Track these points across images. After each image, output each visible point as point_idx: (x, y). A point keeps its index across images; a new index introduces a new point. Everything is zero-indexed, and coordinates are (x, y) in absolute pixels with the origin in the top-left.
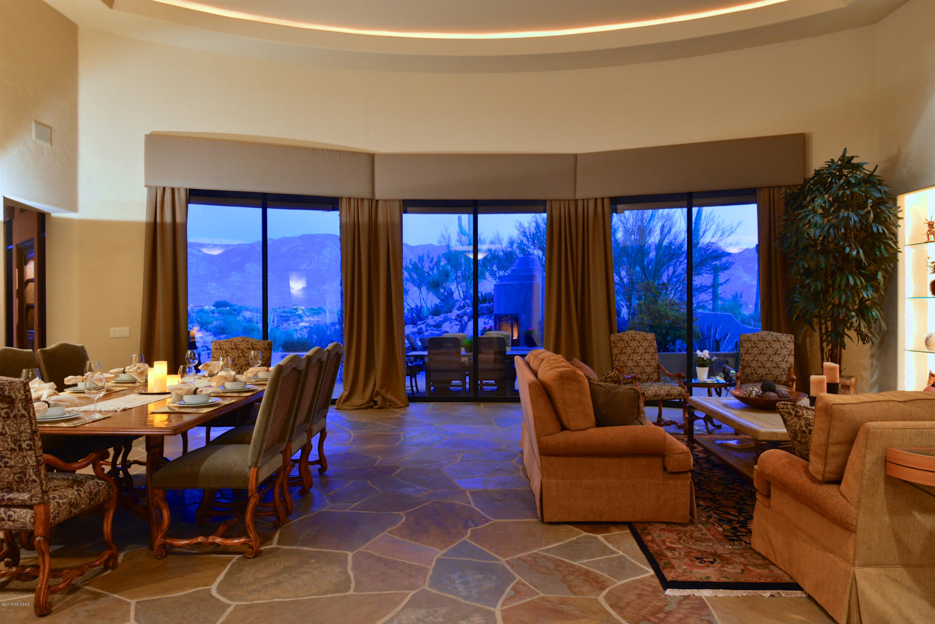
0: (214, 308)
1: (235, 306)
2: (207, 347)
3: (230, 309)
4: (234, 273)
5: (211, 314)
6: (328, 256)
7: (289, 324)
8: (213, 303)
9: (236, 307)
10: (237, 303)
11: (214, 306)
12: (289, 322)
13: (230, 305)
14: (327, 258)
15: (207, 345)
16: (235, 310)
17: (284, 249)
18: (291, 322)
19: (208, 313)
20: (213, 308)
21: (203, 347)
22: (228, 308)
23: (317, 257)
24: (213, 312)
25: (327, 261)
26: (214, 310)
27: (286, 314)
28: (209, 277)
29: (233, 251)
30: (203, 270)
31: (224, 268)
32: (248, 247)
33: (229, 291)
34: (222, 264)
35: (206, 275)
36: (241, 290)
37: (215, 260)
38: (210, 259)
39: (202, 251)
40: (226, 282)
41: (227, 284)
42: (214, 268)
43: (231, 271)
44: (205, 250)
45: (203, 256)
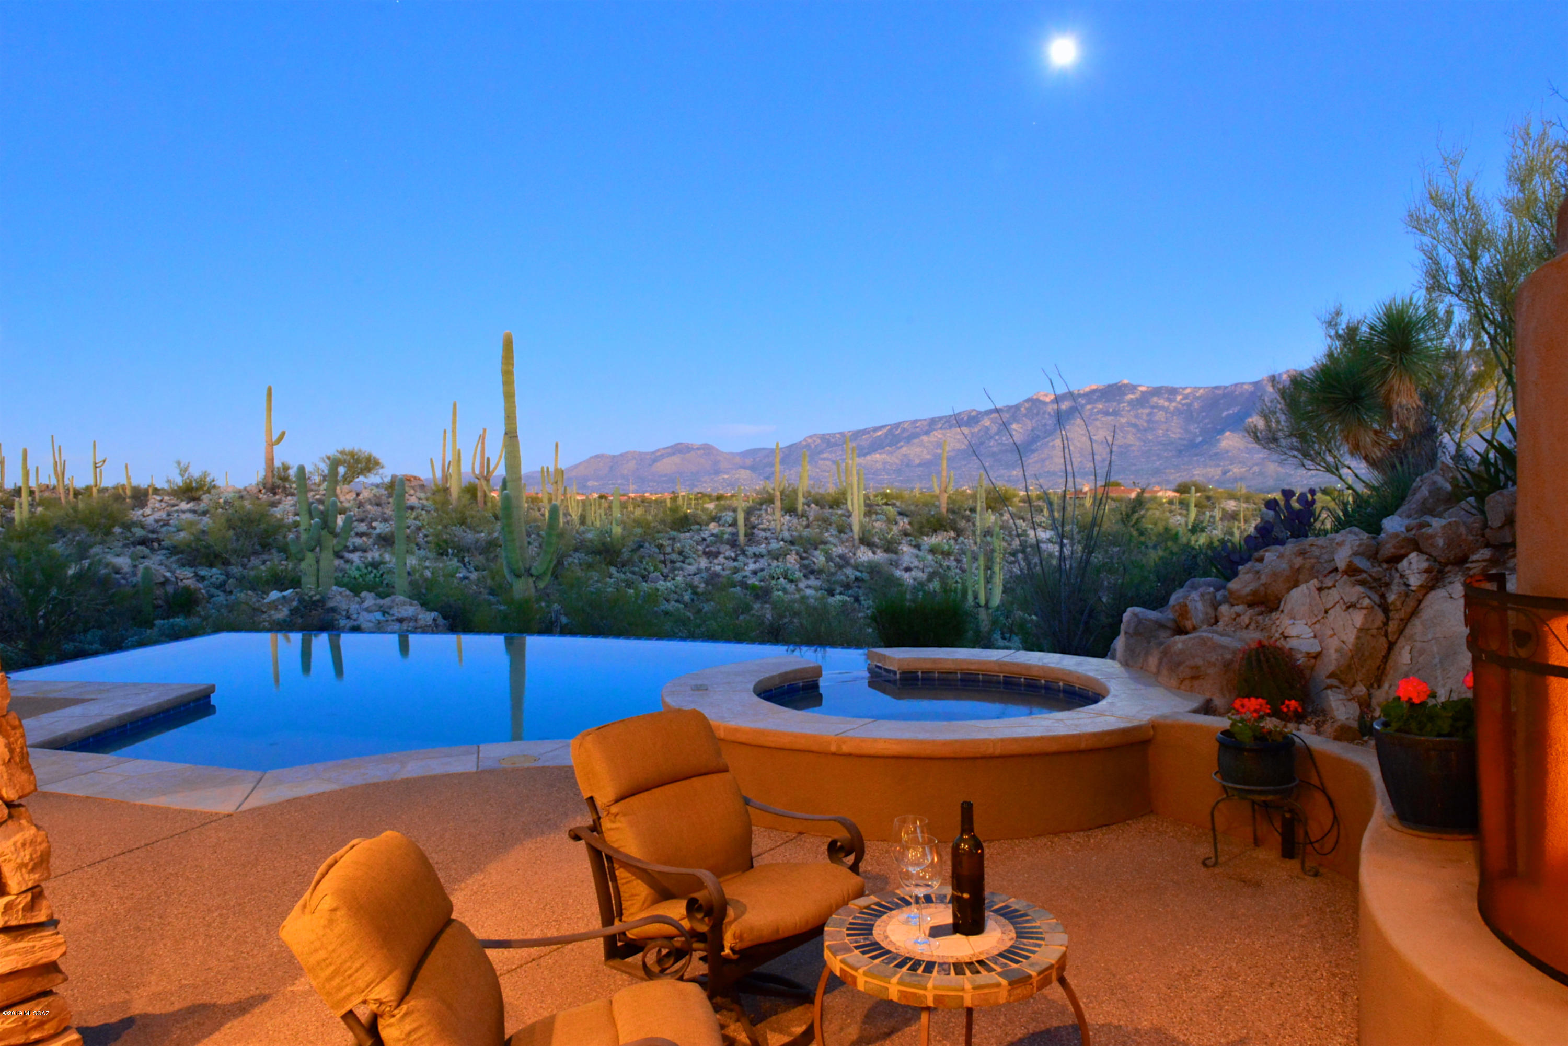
0: (1174, 494)
1: (1210, 490)
3: (1201, 497)
4: (1228, 433)
5: (1166, 505)
8: (1174, 486)
9: (1214, 493)
11: (1175, 491)
16: (1208, 498)
19: (1161, 504)
20: (1172, 494)
22: (1198, 495)
24: (1171, 502)
26: (1173, 497)
28: (1185, 442)
29: (1224, 396)
30: (1176, 431)
31: (1210, 426)
32: (1251, 388)
33: (1219, 466)
34: (1207, 421)
35: (1180, 439)
36: (1240, 462)
37: (1195, 415)
38: (1186, 413)
39: (1174, 400)
40: (1214, 450)
41: (1216, 454)
42: (1194, 428)
43: (1221, 432)
44: (1179, 398)
45: (1176, 408)
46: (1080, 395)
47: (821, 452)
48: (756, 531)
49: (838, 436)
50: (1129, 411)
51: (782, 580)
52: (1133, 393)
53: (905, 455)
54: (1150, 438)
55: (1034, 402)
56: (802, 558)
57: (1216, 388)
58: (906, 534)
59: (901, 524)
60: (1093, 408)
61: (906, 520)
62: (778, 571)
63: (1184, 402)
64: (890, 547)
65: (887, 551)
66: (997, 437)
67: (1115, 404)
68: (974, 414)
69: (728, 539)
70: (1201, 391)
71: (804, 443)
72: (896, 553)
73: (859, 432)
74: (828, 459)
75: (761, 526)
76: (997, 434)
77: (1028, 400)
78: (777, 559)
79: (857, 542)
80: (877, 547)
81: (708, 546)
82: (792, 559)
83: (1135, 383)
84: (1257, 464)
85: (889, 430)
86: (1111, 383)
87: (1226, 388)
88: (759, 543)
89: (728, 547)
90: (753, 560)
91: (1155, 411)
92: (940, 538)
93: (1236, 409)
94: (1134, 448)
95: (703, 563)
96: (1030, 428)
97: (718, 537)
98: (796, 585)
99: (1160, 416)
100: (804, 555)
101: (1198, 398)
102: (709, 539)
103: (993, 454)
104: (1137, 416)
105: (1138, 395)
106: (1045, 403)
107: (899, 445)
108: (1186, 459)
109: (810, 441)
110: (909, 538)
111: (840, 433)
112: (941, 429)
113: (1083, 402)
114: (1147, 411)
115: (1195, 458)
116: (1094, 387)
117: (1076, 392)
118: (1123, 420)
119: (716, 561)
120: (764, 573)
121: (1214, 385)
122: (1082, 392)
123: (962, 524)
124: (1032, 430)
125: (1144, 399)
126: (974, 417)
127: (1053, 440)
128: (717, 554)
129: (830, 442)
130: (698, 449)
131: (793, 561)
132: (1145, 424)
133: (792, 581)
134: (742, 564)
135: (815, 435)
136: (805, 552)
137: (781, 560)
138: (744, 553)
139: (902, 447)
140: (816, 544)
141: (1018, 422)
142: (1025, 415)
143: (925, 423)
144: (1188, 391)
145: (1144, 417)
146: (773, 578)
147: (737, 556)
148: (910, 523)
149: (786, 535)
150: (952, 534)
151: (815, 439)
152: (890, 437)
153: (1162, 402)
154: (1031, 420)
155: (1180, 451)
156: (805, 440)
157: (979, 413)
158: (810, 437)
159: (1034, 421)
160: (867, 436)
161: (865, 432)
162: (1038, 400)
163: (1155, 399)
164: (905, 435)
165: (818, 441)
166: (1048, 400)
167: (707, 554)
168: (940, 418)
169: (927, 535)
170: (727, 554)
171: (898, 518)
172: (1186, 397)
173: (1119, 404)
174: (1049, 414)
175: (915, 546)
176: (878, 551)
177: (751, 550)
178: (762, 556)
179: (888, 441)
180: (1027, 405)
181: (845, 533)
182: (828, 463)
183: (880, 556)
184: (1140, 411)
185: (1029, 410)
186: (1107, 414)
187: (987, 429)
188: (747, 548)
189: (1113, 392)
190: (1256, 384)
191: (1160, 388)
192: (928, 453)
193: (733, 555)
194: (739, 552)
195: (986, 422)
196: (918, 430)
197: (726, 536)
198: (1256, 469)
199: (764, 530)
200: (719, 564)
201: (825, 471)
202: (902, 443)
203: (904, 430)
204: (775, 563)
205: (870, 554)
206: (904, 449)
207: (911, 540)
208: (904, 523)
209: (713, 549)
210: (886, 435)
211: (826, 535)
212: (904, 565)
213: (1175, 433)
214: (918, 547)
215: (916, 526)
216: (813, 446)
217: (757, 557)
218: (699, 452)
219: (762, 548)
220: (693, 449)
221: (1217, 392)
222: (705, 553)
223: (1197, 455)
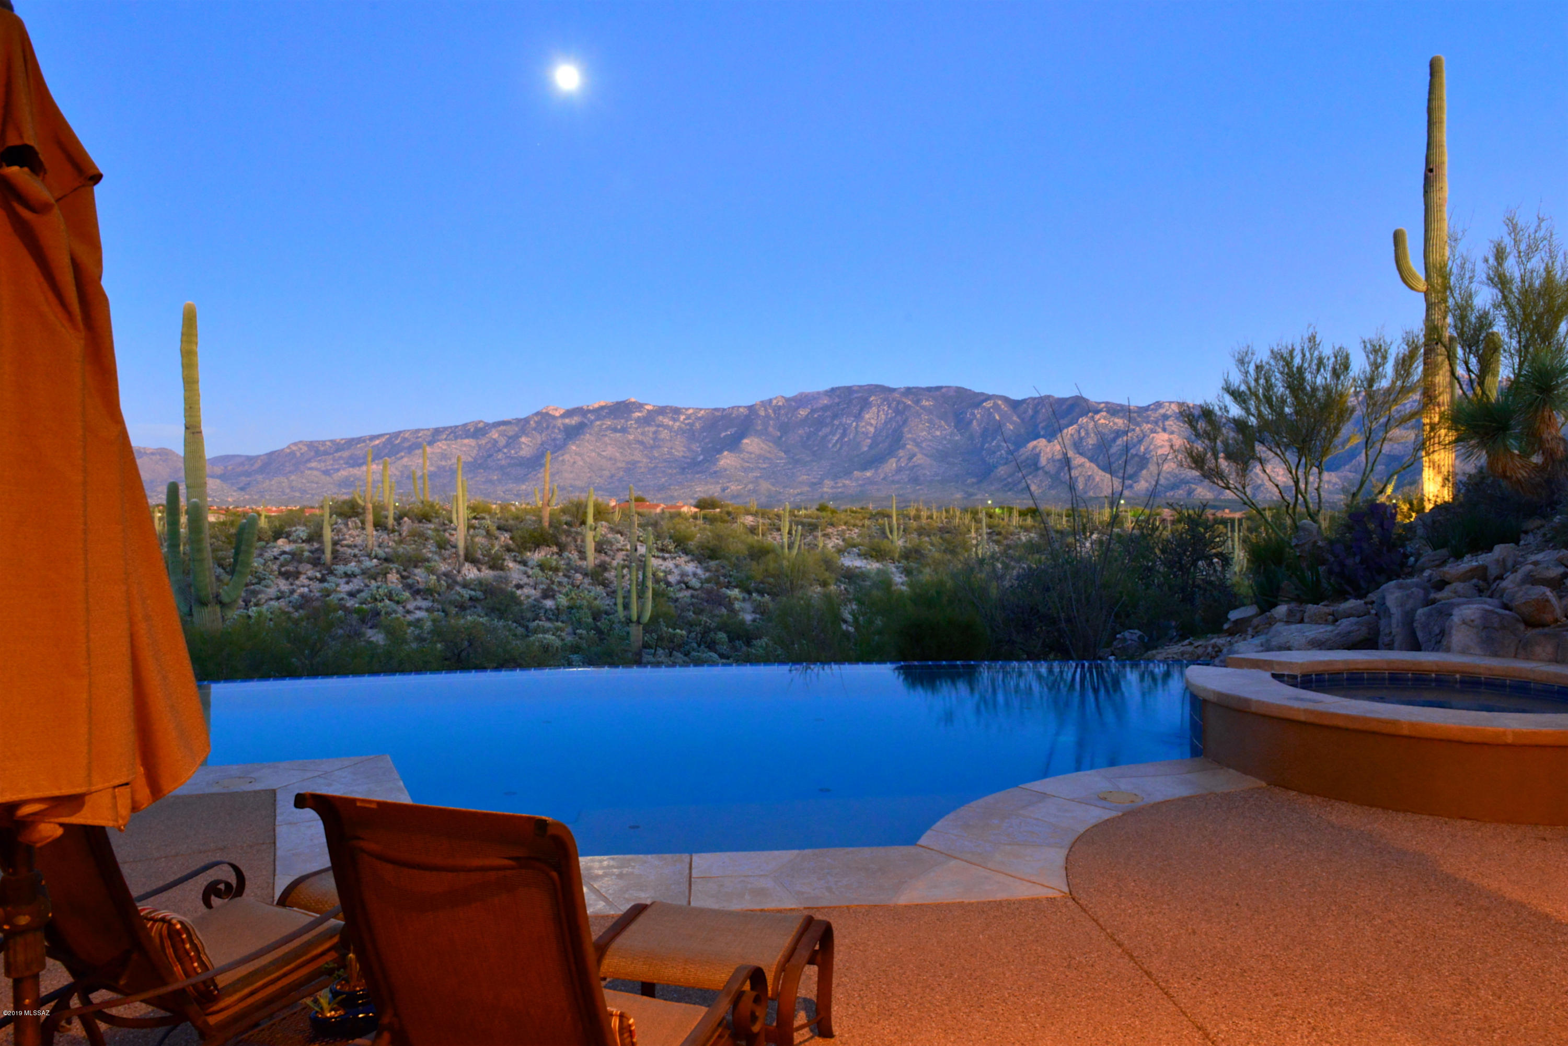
0: (696, 510)
1: (727, 506)
2: (686, 584)
3: (721, 512)
4: (726, 453)
5: (691, 520)
6: (873, 422)
7: (816, 537)
8: (693, 502)
9: (730, 509)
10: (731, 505)
11: (696, 506)
12: (815, 533)
13: (721, 507)
14: (871, 425)
15: (686, 579)
16: (729, 513)
17: (803, 412)
18: (820, 534)
19: (687, 519)
20: (694, 510)
21: (679, 582)
22: (718, 510)
23: (854, 424)
24: (695, 517)
25: (872, 430)
26: (696, 513)
27: (810, 520)
28: (689, 460)
29: (723, 417)
30: (679, 449)
31: (710, 445)
32: (746, 412)
33: (718, 483)
34: (707, 440)
35: (684, 457)
36: (737, 480)
37: (697, 434)
38: (690, 433)
39: (678, 420)
40: (714, 469)
41: (715, 472)
42: (696, 447)
43: (720, 451)
44: (682, 417)
45: (680, 427)
46: (589, 411)
47: (309, 460)
48: (338, 547)
49: (328, 443)
50: (637, 429)
51: (387, 602)
52: (640, 411)
53: (406, 466)
54: (656, 455)
55: (544, 417)
56: (403, 577)
57: (716, 410)
58: (509, 550)
59: (503, 539)
60: (603, 424)
61: (507, 535)
62: (381, 591)
63: (687, 422)
64: (495, 564)
65: (492, 567)
66: (505, 450)
67: (623, 421)
68: (481, 425)
69: (309, 557)
70: (702, 412)
71: (288, 451)
72: (502, 568)
73: (353, 439)
74: (317, 469)
75: (345, 542)
76: (505, 447)
77: (537, 414)
78: (375, 579)
79: (462, 558)
80: (482, 564)
81: (282, 565)
82: (393, 577)
83: (641, 401)
84: (752, 482)
85: (389, 440)
86: (620, 400)
87: (724, 410)
88: (346, 562)
89: (309, 566)
90: (344, 580)
91: (661, 429)
92: (543, 553)
93: (733, 430)
94: (639, 465)
95: (283, 585)
96: (539, 442)
97: (295, 557)
98: (404, 607)
99: (665, 434)
100: (405, 574)
101: (700, 418)
102: (282, 558)
103: (502, 468)
104: (643, 434)
105: (644, 413)
106: (554, 418)
107: (398, 456)
108: (688, 476)
109: (294, 448)
110: (513, 554)
111: (331, 441)
112: (446, 439)
113: (593, 418)
114: (653, 429)
115: (697, 476)
116: (603, 404)
117: (585, 408)
118: (631, 437)
119: (297, 582)
120: (363, 594)
121: (714, 407)
122: (591, 408)
123: (563, 539)
124: (542, 444)
125: (649, 419)
126: (481, 429)
127: (563, 455)
128: (297, 575)
129: (316, 450)
130: (153, 454)
131: (395, 580)
132: (651, 442)
133: (398, 603)
134: (334, 585)
135: (301, 442)
136: (405, 570)
137: (379, 579)
138: (331, 572)
139: (402, 457)
140: (417, 561)
141: (527, 435)
142: (535, 429)
143: (429, 433)
144: (690, 411)
145: (651, 435)
146: (376, 599)
147: (323, 576)
148: (511, 538)
149: (381, 553)
150: (555, 549)
151: (301, 446)
152: (389, 447)
153: (667, 421)
154: (541, 434)
155: (684, 469)
156: (289, 447)
157: (487, 425)
158: (295, 444)
159: (543, 435)
160: (363, 444)
161: (360, 440)
162: (547, 414)
163: (660, 418)
164: (406, 445)
165: (305, 449)
166: (557, 414)
167: (286, 575)
168: (445, 429)
169: (530, 551)
170: (310, 573)
171: (497, 533)
172: (688, 417)
173: (627, 421)
174: (559, 428)
175: (520, 562)
176: (483, 568)
177: (340, 569)
178: (355, 576)
179: (387, 451)
180: (536, 419)
181: (445, 549)
182: (315, 473)
183: (487, 574)
184: (646, 429)
185: (538, 423)
186: (615, 430)
187: (496, 441)
188: (335, 567)
189: (621, 409)
190: (750, 408)
191: (665, 407)
192: (432, 465)
193: (318, 575)
194: (324, 572)
195: (494, 434)
196: (420, 440)
197: (306, 554)
198: (751, 486)
199: (349, 546)
200: (303, 586)
201: (312, 482)
202: (403, 454)
203: (405, 439)
204: (373, 584)
205: (475, 571)
206: (405, 460)
207: (515, 556)
208: (505, 537)
209: (290, 568)
210: (384, 444)
211: (424, 551)
212: (514, 583)
213: (678, 451)
214: (524, 563)
215: (519, 541)
216: (298, 454)
217: (349, 576)
218: (154, 457)
219: (352, 566)
220: (145, 453)
221: (717, 413)
222: (282, 574)
223: (698, 473)
